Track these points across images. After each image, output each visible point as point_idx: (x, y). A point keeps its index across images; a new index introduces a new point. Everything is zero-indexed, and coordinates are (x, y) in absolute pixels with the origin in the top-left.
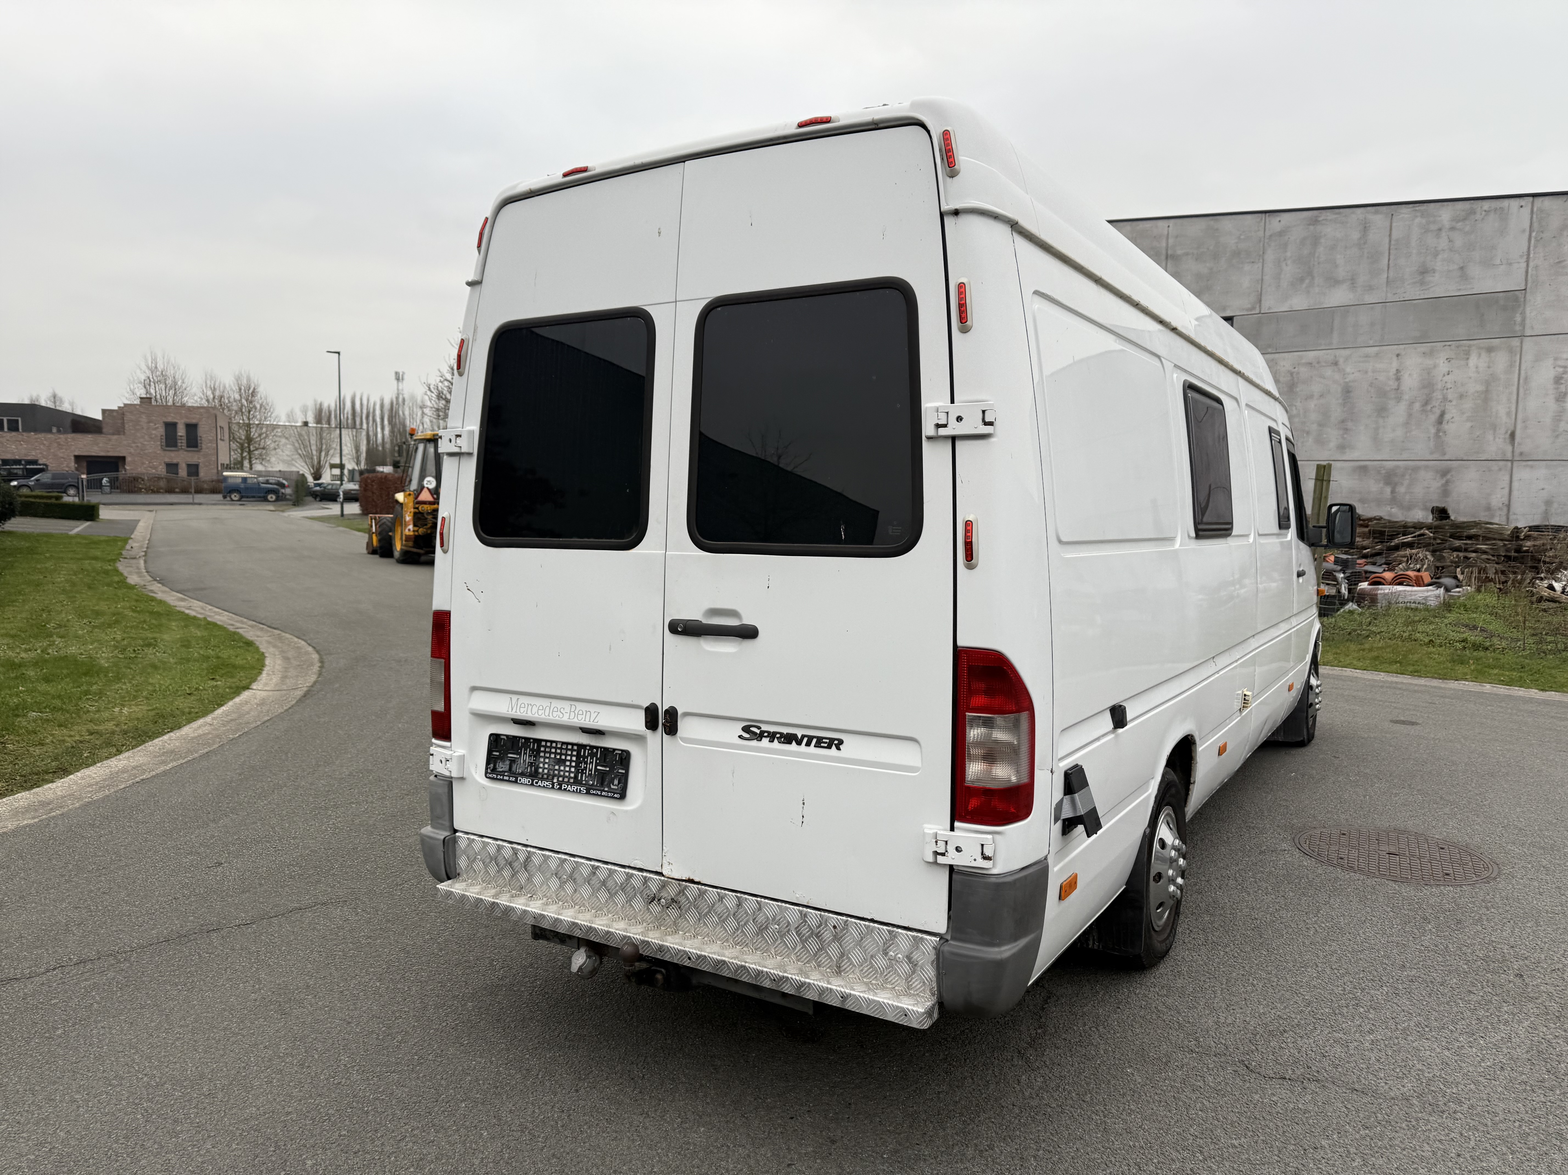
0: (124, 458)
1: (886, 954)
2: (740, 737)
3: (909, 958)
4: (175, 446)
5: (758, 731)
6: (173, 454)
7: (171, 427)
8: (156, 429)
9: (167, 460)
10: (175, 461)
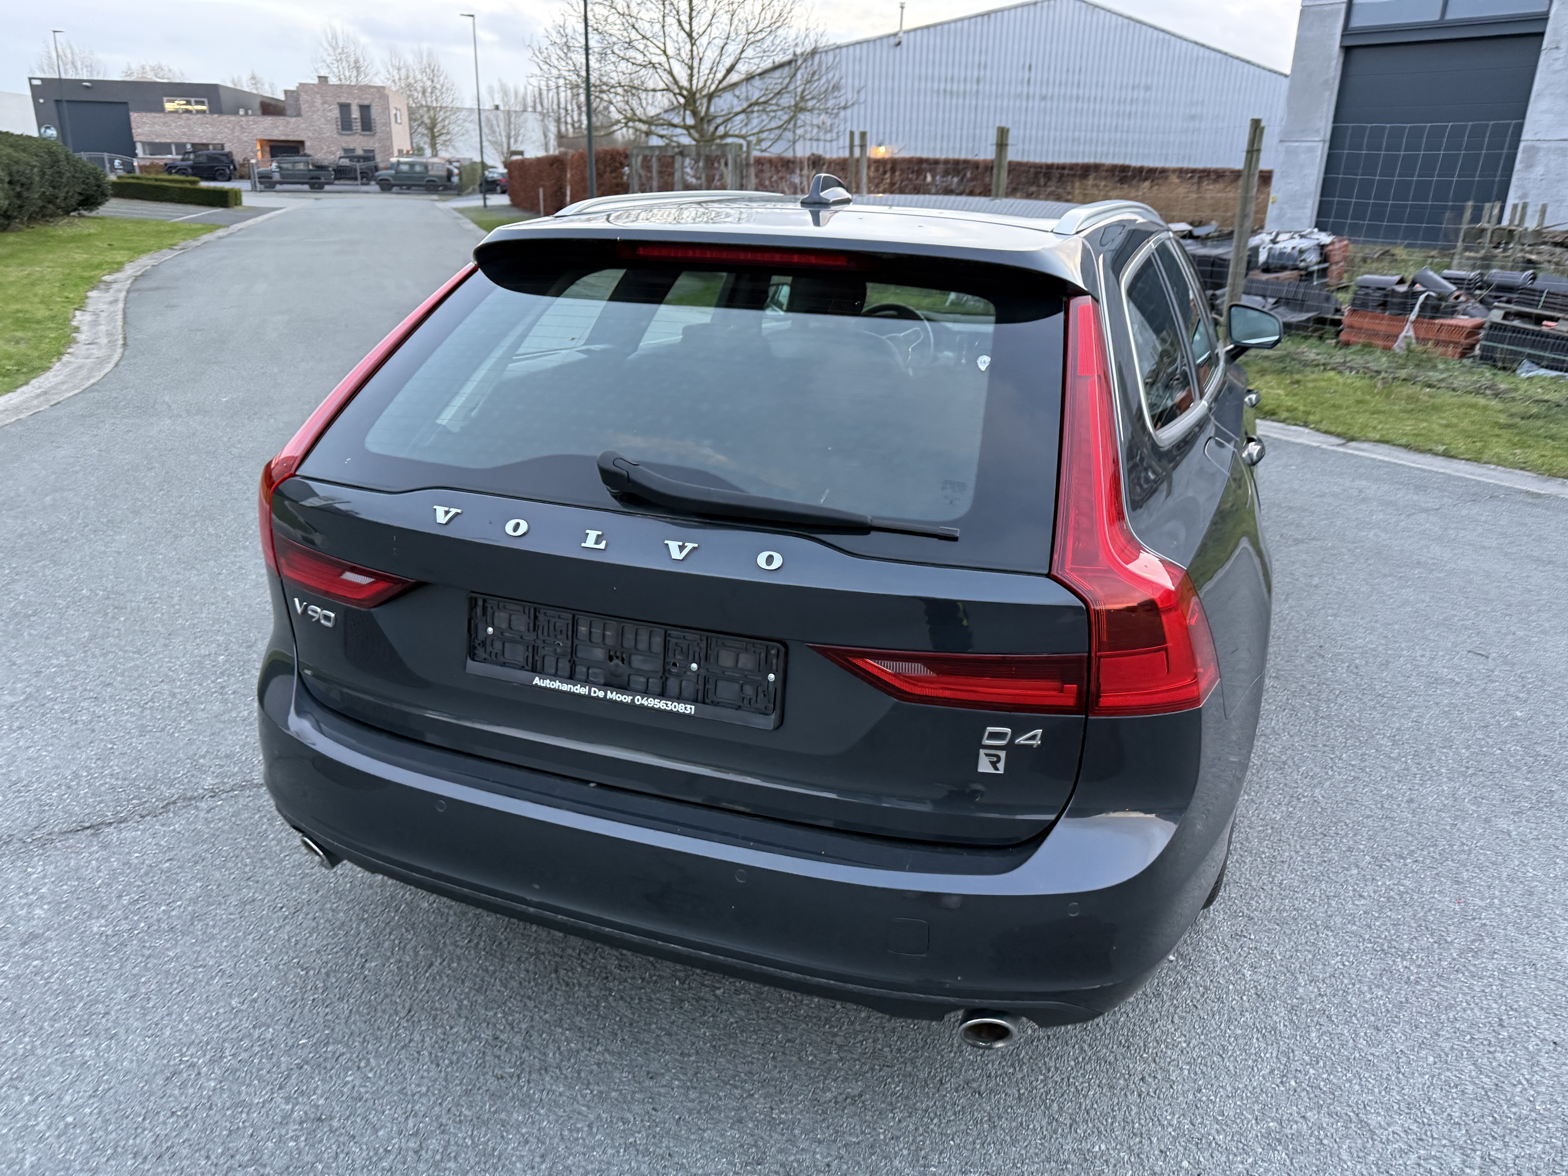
0: (302, 143)
4: (350, 129)
6: (349, 139)
7: (345, 108)
8: (330, 111)
9: (344, 145)
10: (351, 147)
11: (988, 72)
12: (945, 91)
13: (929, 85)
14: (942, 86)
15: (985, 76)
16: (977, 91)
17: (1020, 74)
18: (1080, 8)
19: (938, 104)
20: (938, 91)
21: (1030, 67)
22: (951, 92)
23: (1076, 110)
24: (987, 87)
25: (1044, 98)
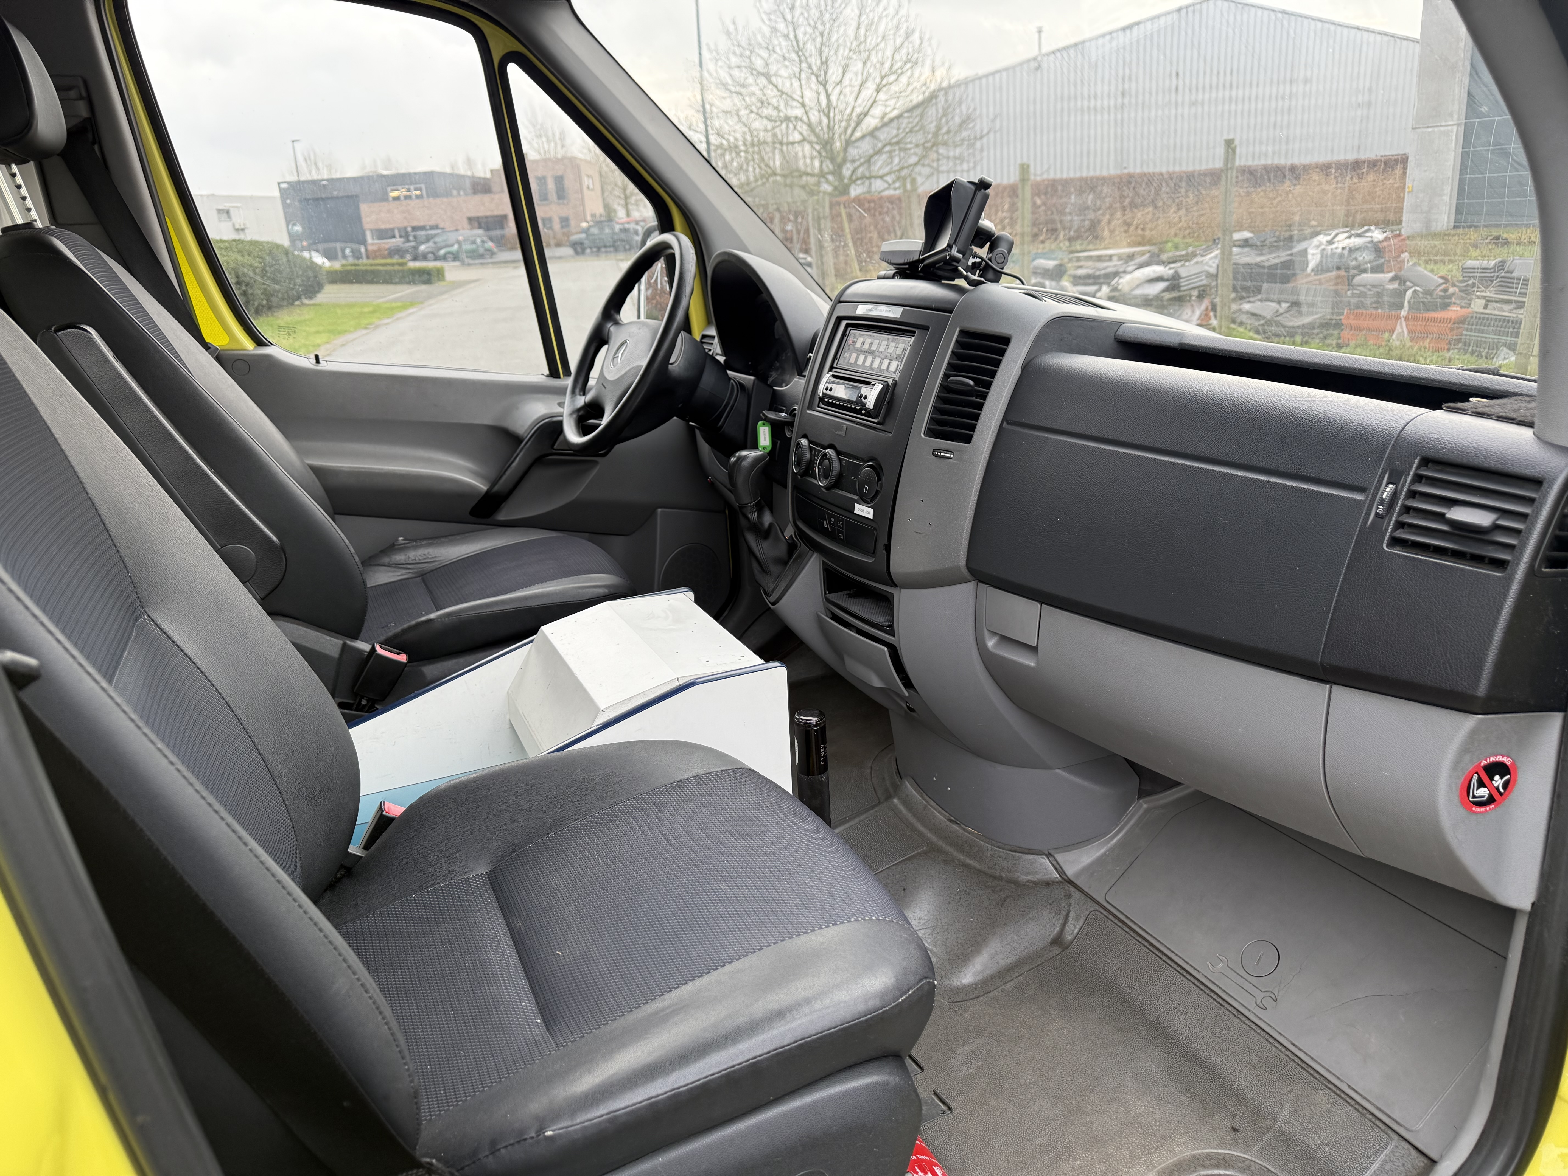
4: (547, 199)
6: (546, 208)
7: (541, 181)
9: (542, 215)
10: (549, 216)
11: (1134, 85)
12: (1089, 108)
13: (1072, 105)
14: (1086, 103)
15: (1130, 88)
16: (1123, 105)
17: (1167, 82)
18: (1229, 7)
20: (1082, 109)
21: (1177, 74)
22: (1095, 109)
23: (1230, 112)
24: (1133, 100)
25: (1194, 104)
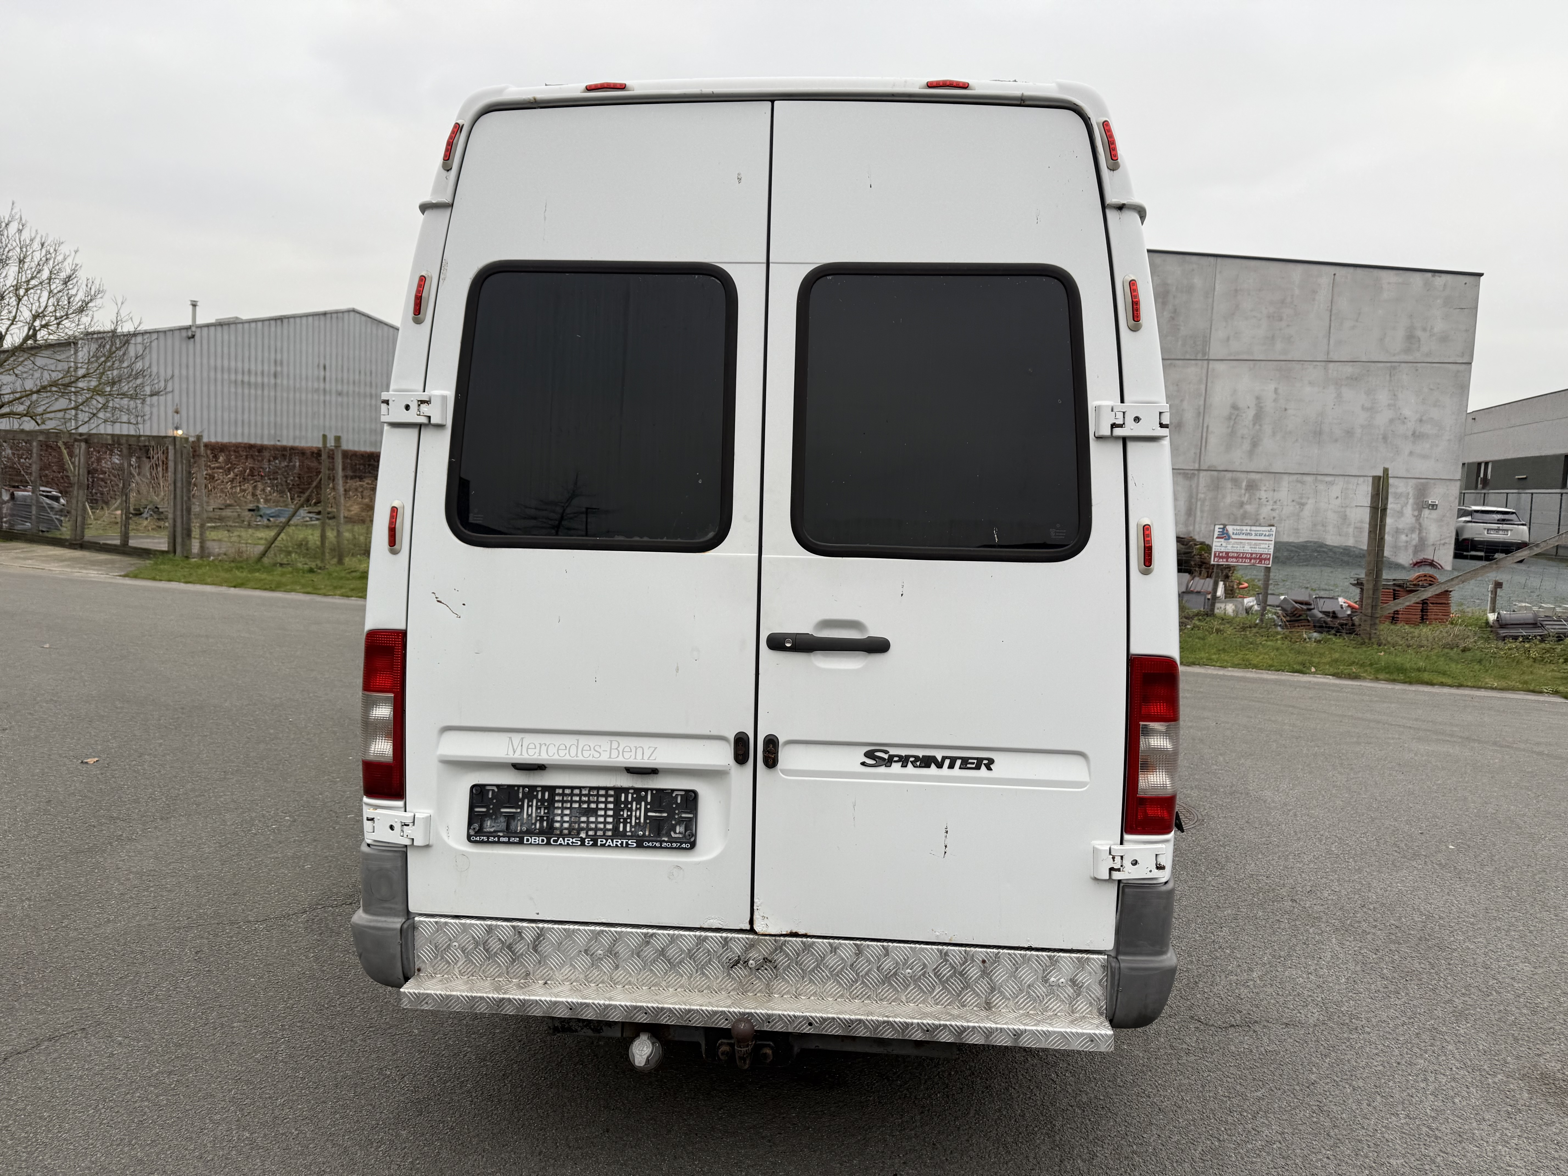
1: (1046, 981)
2: (863, 764)
3: (1073, 982)
5: (886, 756)
11: (285, 368)
13: (226, 376)
14: (240, 377)
15: (282, 371)
16: (275, 384)
17: (316, 373)
18: (366, 322)
19: (236, 393)
20: (236, 381)
21: (325, 367)
24: (285, 382)
